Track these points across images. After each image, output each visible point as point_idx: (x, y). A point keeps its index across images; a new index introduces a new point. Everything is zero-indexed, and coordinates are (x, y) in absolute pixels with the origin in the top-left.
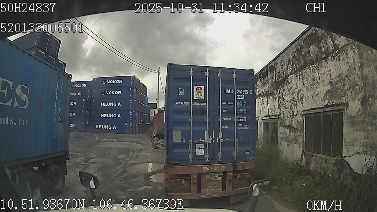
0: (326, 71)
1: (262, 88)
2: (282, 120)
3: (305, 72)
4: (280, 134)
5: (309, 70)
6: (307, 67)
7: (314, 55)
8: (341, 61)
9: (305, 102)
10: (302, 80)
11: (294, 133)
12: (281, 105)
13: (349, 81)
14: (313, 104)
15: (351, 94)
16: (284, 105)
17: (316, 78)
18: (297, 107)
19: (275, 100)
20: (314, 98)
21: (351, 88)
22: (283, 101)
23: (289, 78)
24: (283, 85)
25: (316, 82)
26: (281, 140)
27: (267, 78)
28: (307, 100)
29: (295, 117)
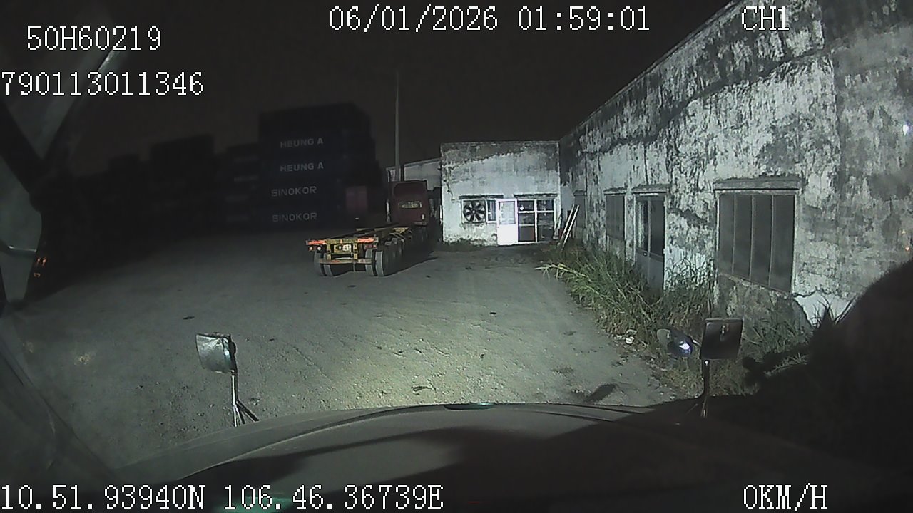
0: (764, 102)
1: (634, 123)
2: (673, 198)
3: (723, 97)
4: (670, 228)
5: (730, 93)
6: (727, 88)
7: (741, 62)
8: (797, 85)
9: (721, 162)
10: (715, 115)
11: (697, 229)
12: (672, 166)
13: (810, 130)
14: (736, 168)
15: (814, 160)
16: (678, 164)
17: (743, 114)
18: (704, 171)
19: (660, 151)
20: (738, 156)
21: (814, 147)
22: (677, 155)
23: (691, 103)
24: (678, 121)
25: (744, 121)
26: (671, 242)
27: (644, 102)
28: (724, 159)
29: (699, 193)
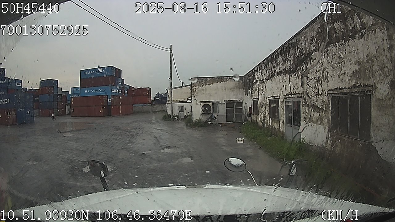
0: (352, 50)
1: (283, 65)
3: (331, 49)
4: (304, 114)
5: (334, 47)
6: (333, 44)
7: (340, 32)
8: (369, 40)
9: (331, 81)
10: (327, 58)
11: (318, 114)
12: (304, 84)
13: (377, 62)
14: (339, 83)
15: (380, 76)
16: (308, 83)
17: (342, 56)
18: (322, 86)
19: (297, 78)
20: (340, 77)
21: (380, 70)
23: (313, 54)
24: (307, 63)
25: (343, 60)
26: (305, 120)
27: (288, 55)
28: (332, 79)
29: (319, 96)
